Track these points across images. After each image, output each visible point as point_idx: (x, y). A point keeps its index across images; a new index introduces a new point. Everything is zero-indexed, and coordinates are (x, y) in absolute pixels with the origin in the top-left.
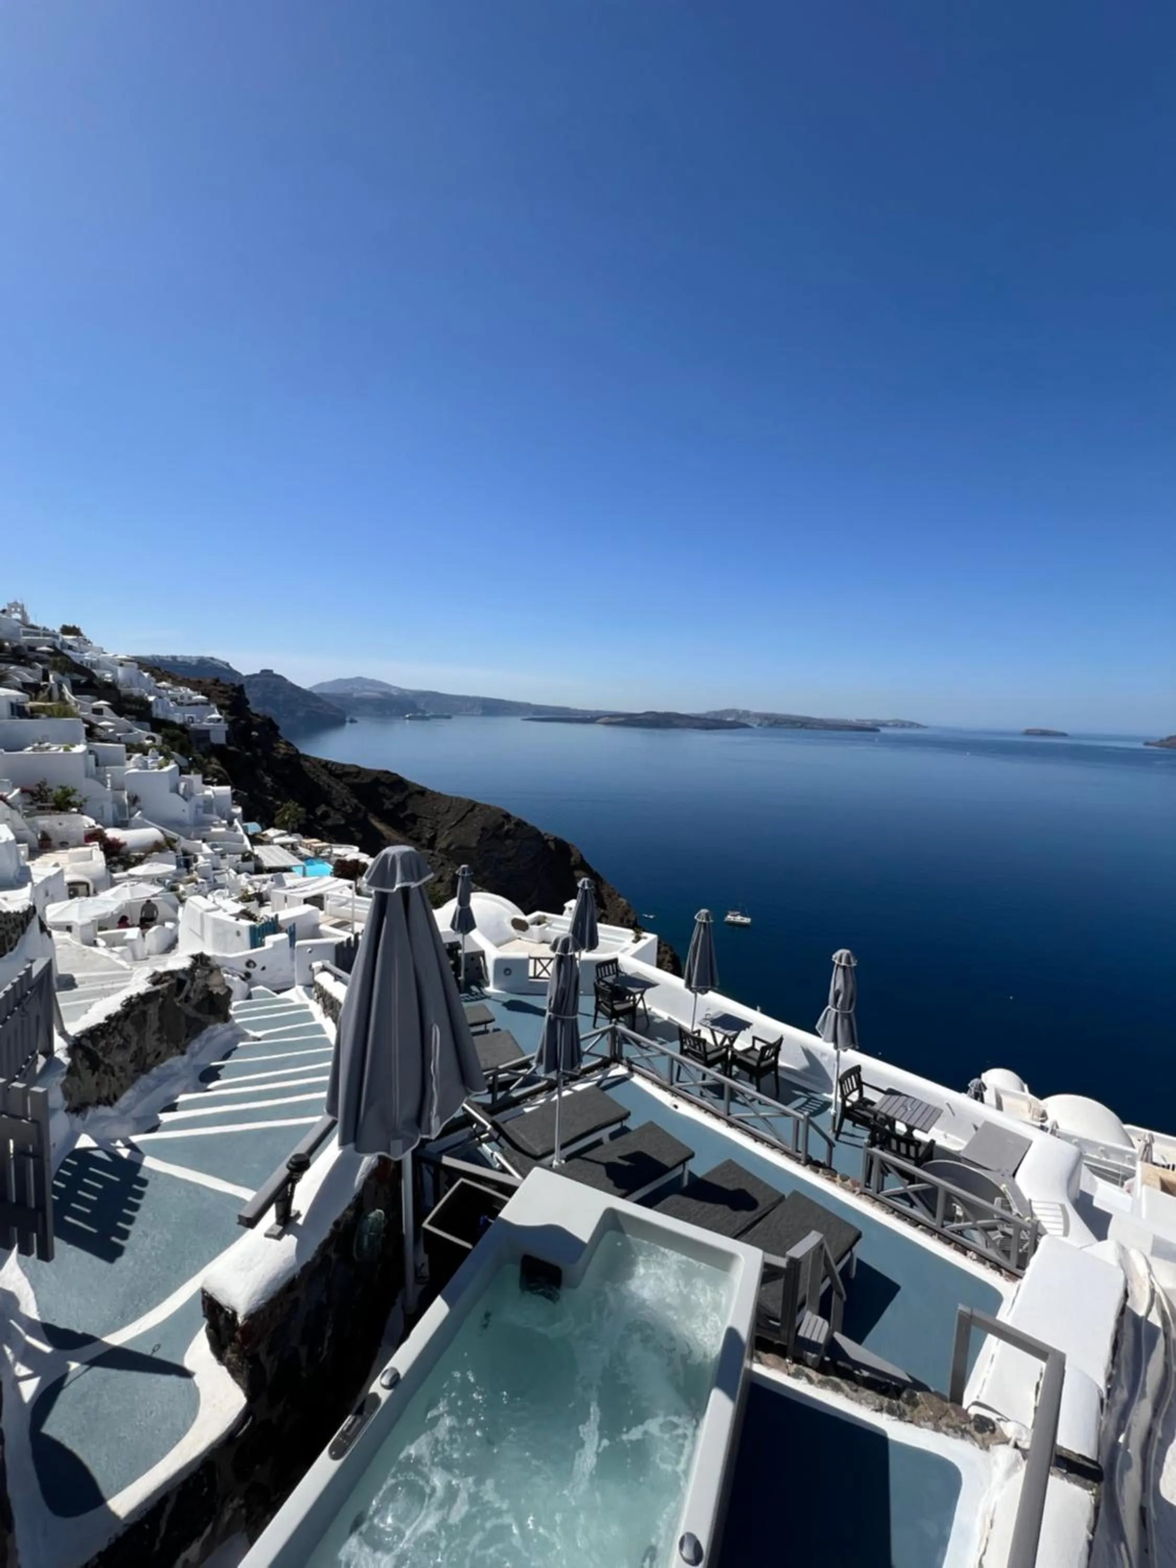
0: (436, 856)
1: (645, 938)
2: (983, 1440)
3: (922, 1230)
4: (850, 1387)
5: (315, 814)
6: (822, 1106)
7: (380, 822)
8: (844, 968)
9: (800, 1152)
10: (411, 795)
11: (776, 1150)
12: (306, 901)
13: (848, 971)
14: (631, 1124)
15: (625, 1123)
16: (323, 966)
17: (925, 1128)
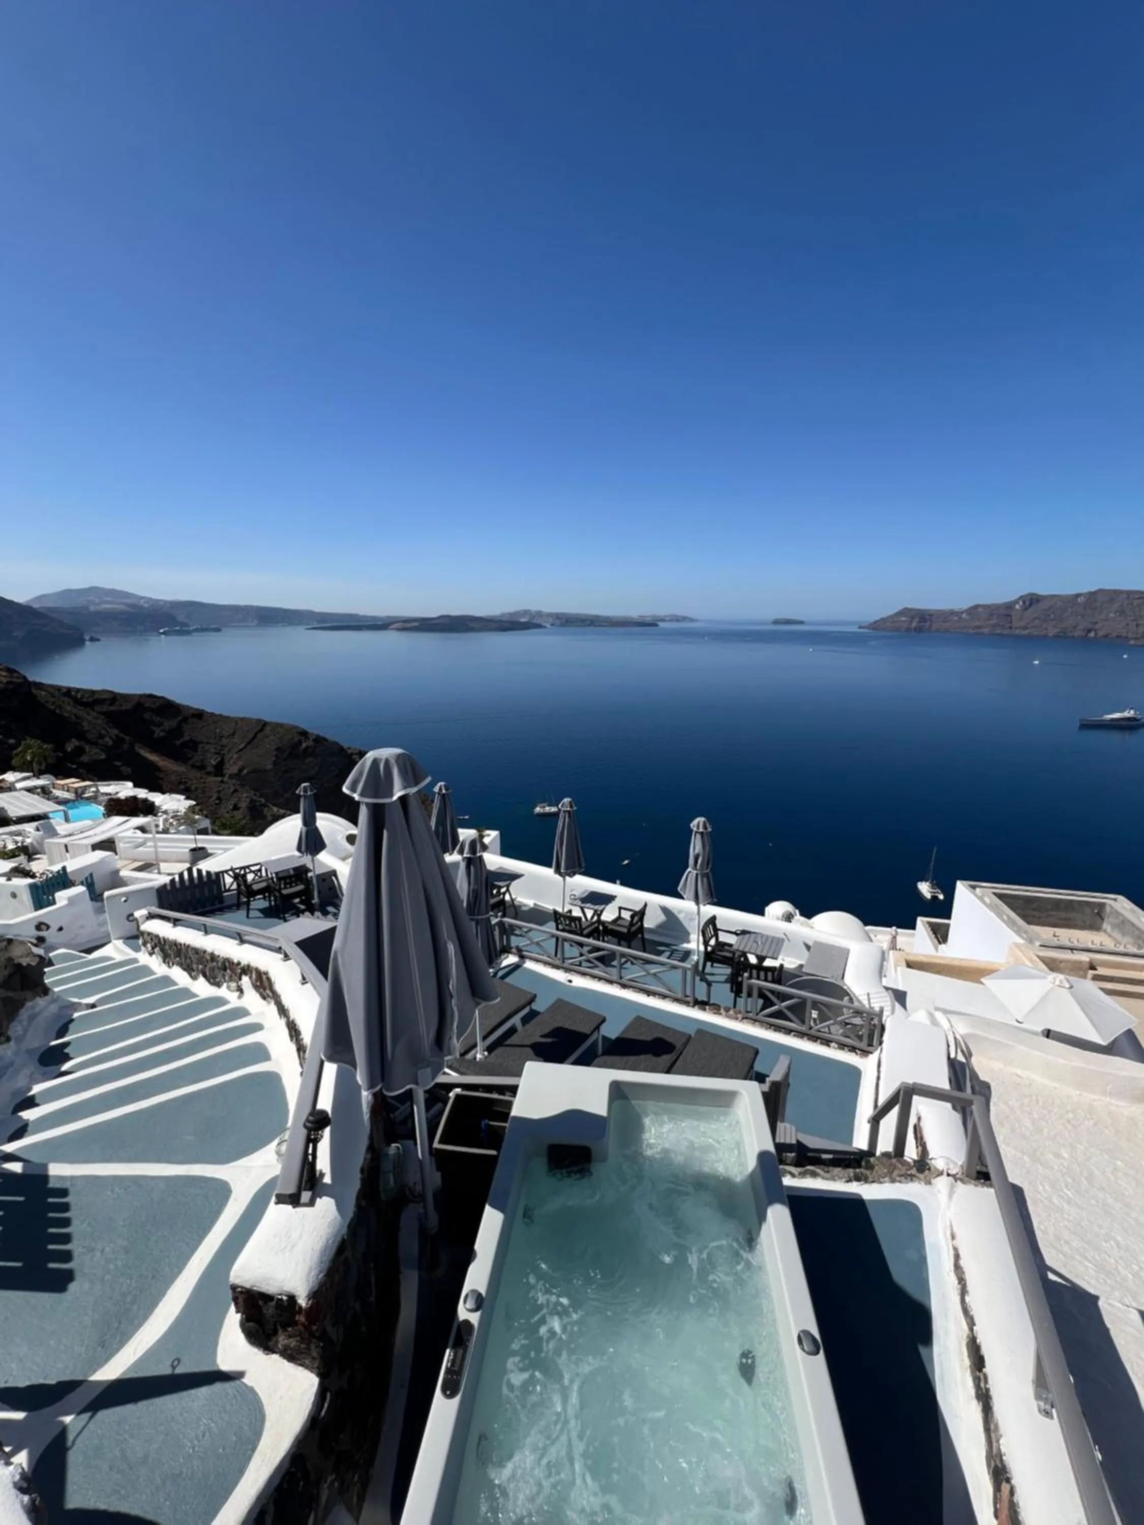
0: (227, 783)
1: (488, 835)
2: (925, 1177)
3: (794, 1036)
4: (823, 1170)
5: (64, 751)
6: (684, 955)
7: (151, 752)
8: (702, 833)
9: (688, 997)
10: (185, 719)
11: (667, 999)
12: (95, 847)
13: (705, 837)
14: (537, 1006)
15: (535, 1006)
16: (149, 913)
17: (775, 956)
